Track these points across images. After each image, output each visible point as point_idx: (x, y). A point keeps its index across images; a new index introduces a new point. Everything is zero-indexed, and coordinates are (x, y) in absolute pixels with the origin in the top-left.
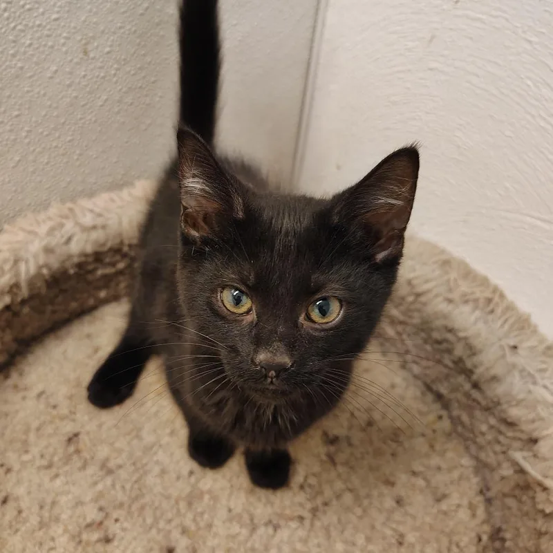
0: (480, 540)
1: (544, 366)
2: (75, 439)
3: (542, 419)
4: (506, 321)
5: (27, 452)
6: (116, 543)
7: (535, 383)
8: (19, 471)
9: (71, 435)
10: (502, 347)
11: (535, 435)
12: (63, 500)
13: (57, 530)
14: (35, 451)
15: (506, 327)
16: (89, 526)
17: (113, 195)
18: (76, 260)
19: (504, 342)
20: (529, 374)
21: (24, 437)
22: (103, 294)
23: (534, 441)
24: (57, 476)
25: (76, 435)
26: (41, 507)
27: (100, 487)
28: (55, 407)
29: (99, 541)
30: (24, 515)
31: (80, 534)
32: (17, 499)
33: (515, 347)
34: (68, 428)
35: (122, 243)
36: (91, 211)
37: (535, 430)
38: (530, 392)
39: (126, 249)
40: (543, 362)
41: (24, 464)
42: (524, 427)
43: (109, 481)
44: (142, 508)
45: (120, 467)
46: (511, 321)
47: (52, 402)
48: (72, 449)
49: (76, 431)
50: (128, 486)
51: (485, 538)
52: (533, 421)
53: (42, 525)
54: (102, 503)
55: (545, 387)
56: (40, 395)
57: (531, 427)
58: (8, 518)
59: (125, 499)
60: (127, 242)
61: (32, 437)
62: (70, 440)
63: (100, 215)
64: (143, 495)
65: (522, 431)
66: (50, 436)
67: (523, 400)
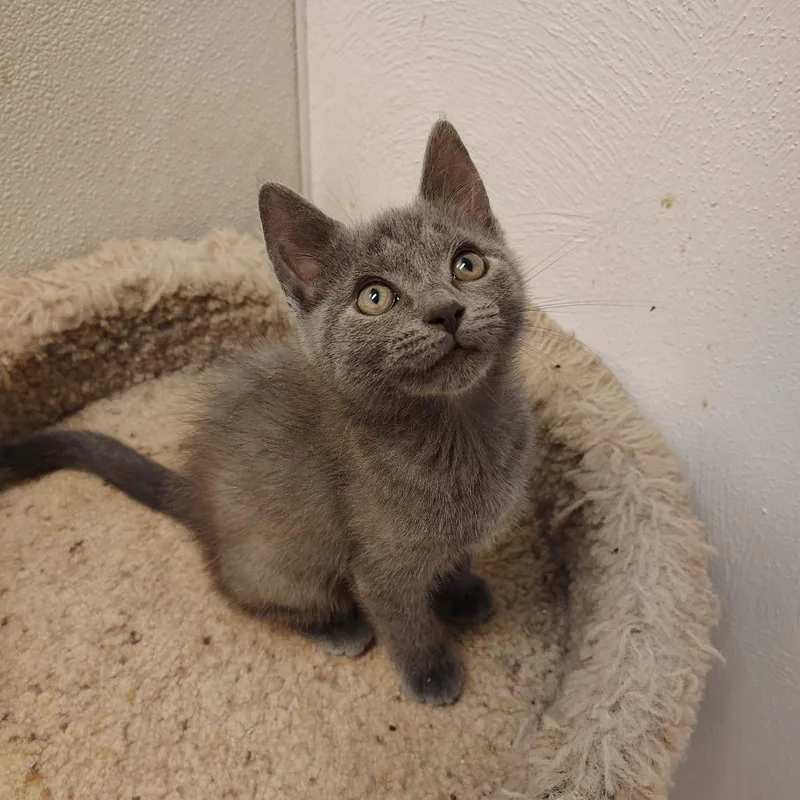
0: (545, 578)
1: (589, 382)
2: (79, 548)
3: (588, 433)
4: (547, 343)
5: (23, 569)
6: (144, 643)
7: (579, 399)
8: (17, 590)
9: (72, 545)
10: (545, 369)
11: (582, 449)
12: (75, 611)
13: (73, 640)
14: (32, 566)
15: (549, 348)
16: (110, 630)
17: (77, 263)
18: (42, 342)
19: (547, 364)
20: (575, 392)
21: (17, 555)
22: (86, 388)
23: (580, 456)
24: (63, 589)
25: (79, 544)
26: (50, 622)
27: (117, 592)
28: (48, 519)
29: (125, 643)
30: (30, 633)
31: (100, 640)
32: (20, 618)
33: (558, 366)
34: (68, 538)
35: (98, 317)
36: (51, 284)
37: (581, 445)
38: (575, 408)
39: (104, 323)
40: (589, 378)
41: (21, 583)
42: (570, 444)
43: (126, 583)
44: (169, 604)
45: (137, 568)
46: (554, 341)
47: (45, 513)
48: (75, 559)
49: (78, 540)
50: (149, 585)
51: (550, 576)
52: (579, 437)
53: (54, 638)
54: (123, 606)
55: (591, 401)
56: (27, 510)
57: (578, 442)
58: (11, 639)
59: (148, 597)
60: (104, 314)
61: (26, 553)
62: (72, 550)
63: (63, 287)
64: (168, 591)
65: (570, 450)
66: (48, 548)
67: (567, 419)
